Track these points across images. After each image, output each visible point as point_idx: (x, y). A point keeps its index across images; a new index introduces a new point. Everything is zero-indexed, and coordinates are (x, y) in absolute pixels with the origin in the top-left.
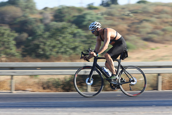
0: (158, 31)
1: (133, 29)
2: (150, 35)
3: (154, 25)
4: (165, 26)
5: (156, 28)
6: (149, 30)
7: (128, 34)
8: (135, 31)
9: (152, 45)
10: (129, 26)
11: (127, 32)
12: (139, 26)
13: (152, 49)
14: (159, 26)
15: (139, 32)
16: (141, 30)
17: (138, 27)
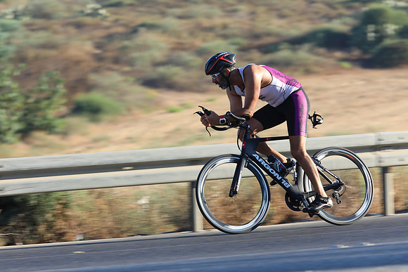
0: (186, 56)
1: (110, 54)
2: (162, 70)
3: (174, 40)
4: (204, 41)
5: (180, 47)
6: (158, 55)
7: (96, 70)
8: (116, 61)
9: (171, 99)
10: (98, 46)
11: (95, 64)
12: (126, 43)
13: (172, 111)
14: (187, 39)
15: (131, 63)
16: (135, 55)
17: (124, 48)
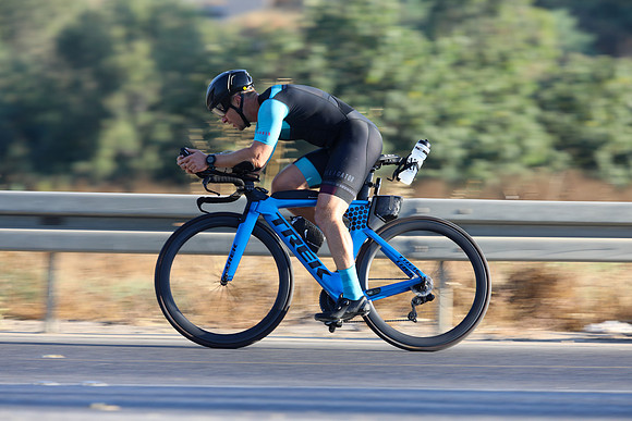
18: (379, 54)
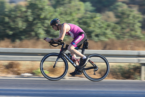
18: (43, 12)
